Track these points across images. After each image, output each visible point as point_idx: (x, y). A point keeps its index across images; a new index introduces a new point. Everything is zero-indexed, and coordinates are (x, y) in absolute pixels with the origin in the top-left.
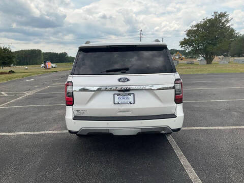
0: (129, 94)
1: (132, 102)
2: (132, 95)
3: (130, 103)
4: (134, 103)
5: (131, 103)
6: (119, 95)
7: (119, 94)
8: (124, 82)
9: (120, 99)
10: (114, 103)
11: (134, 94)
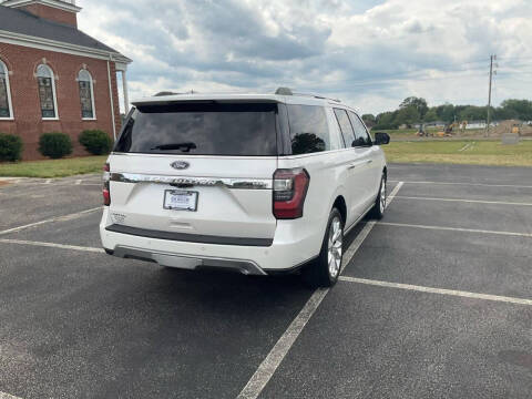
1: (193, 207)
2: (194, 195)
3: (189, 209)
4: (196, 210)
6: (173, 192)
8: (181, 168)
9: (173, 199)
10: (164, 207)
11: (198, 193)
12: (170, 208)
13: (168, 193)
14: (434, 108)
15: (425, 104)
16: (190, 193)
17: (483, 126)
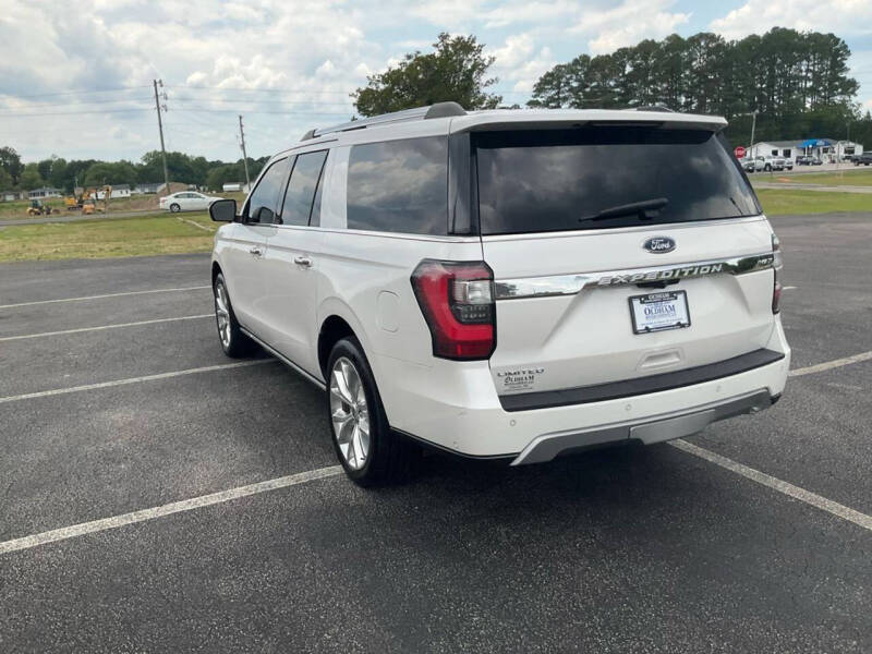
0: (671, 294)
1: (685, 320)
4: (689, 324)
5: (682, 326)
6: (644, 299)
7: (646, 297)
9: (648, 313)
10: (636, 332)
11: (684, 292)
12: (648, 330)
13: (636, 303)
14: (32, 165)
15: (15, 158)
16: (673, 295)
17: (126, 193)
